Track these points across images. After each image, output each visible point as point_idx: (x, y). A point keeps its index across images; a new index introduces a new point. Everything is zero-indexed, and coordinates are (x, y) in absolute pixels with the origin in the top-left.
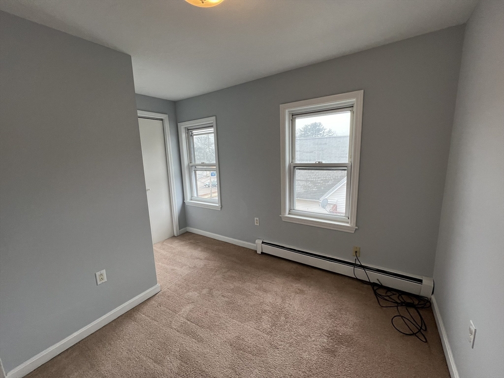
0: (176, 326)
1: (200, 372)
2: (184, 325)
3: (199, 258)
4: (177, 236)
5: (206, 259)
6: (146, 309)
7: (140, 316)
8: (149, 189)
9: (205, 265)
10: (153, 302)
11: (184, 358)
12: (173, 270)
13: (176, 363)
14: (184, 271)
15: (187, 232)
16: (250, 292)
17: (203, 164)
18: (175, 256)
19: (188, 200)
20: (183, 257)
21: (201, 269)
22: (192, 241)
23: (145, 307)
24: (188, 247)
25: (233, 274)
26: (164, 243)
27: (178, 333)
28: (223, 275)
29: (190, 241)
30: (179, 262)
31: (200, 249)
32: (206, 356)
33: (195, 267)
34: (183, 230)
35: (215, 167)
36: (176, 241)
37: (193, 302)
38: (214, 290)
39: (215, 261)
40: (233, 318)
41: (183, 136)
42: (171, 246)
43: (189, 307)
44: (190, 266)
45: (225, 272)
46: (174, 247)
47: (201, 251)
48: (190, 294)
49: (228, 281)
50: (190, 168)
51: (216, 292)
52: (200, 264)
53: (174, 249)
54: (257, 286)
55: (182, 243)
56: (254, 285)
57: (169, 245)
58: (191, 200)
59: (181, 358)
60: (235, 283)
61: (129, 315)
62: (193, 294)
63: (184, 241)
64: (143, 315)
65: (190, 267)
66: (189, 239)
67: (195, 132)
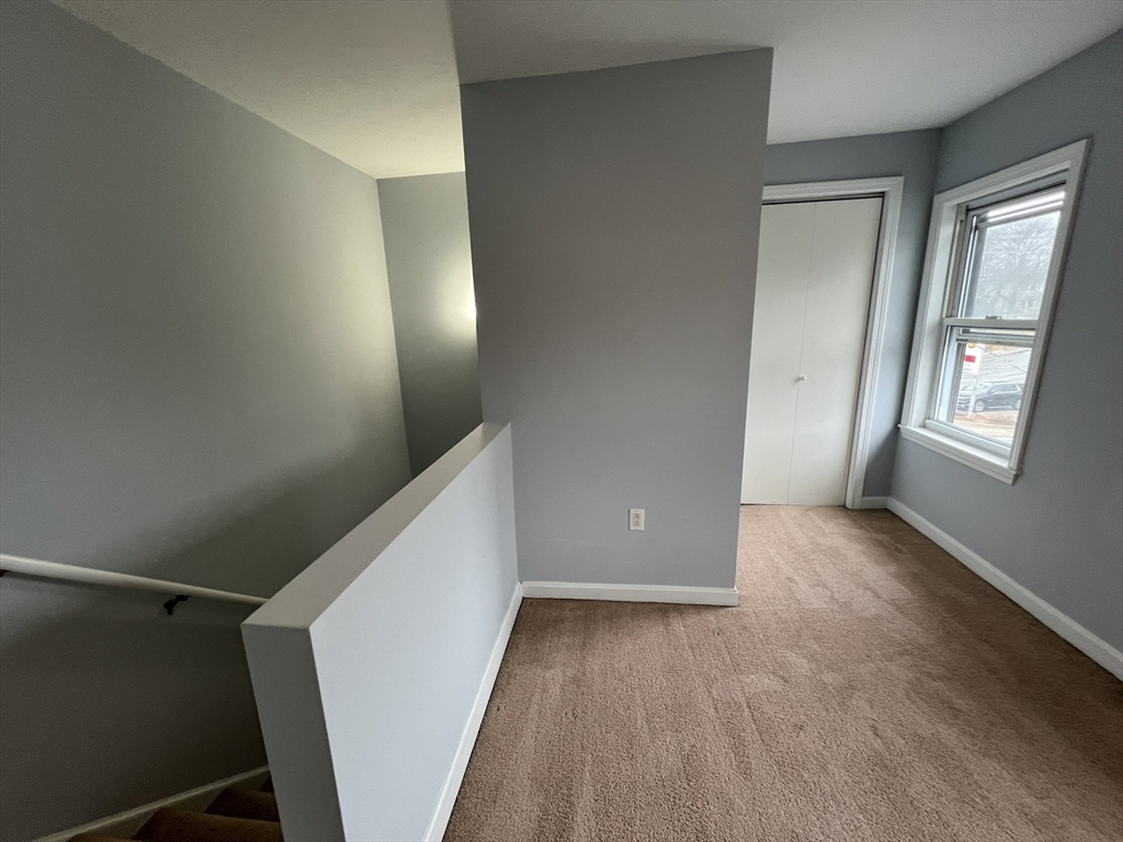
0: (719, 695)
1: (699, 828)
2: (734, 707)
3: (873, 591)
4: (853, 510)
5: (893, 603)
6: (692, 619)
7: (678, 625)
8: (803, 379)
9: (877, 617)
10: (711, 616)
11: (691, 766)
12: (790, 579)
13: (672, 762)
14: (815, 599)
15: (887, 510)
16: (983, 798)
17: (993, 322)
18: (814, 552)
19: (911, 425)
20: (834, 564)
21: (861, 619)
22: (884, 538)
23: (694, 616)
24: (860, 547)
25: (958, 703)
26: (809, 513)
27: (712, 711)
28: (918, 679)
29: (880, 537)
30: (815, 571)
31: (892, 568)
32: (731, 812)
33: (847, 605)
34: (875, 501)
35: (1032, 333)
36: (841, 521)
37: (783, 678)
38: (860, 694)
39: (920, 625)
40: (863, 810)
41: (944, 233)
42: (823, 526)
43: (769, 682)
44: (836, 595)
45: (929, 675)
46: (827, 531)
47: (896, 576)
48: (792, 657)
49: (921, 703)
50: (942, 332)
51: (862, 703)
52: (867, 605)
53: (824, 535)
54: (1036, 807)
55: (854, 531)
56: (1022, 792)
57: (819, 521)
58: (924, 426)
59: (686, 760)
60: (941, 727)
61: (665, 610)
62: (800, 664)
63: (861, 527)
64: (682, 629)
65: (832, 598)
66: (880, 531)
67: (993, 214)
